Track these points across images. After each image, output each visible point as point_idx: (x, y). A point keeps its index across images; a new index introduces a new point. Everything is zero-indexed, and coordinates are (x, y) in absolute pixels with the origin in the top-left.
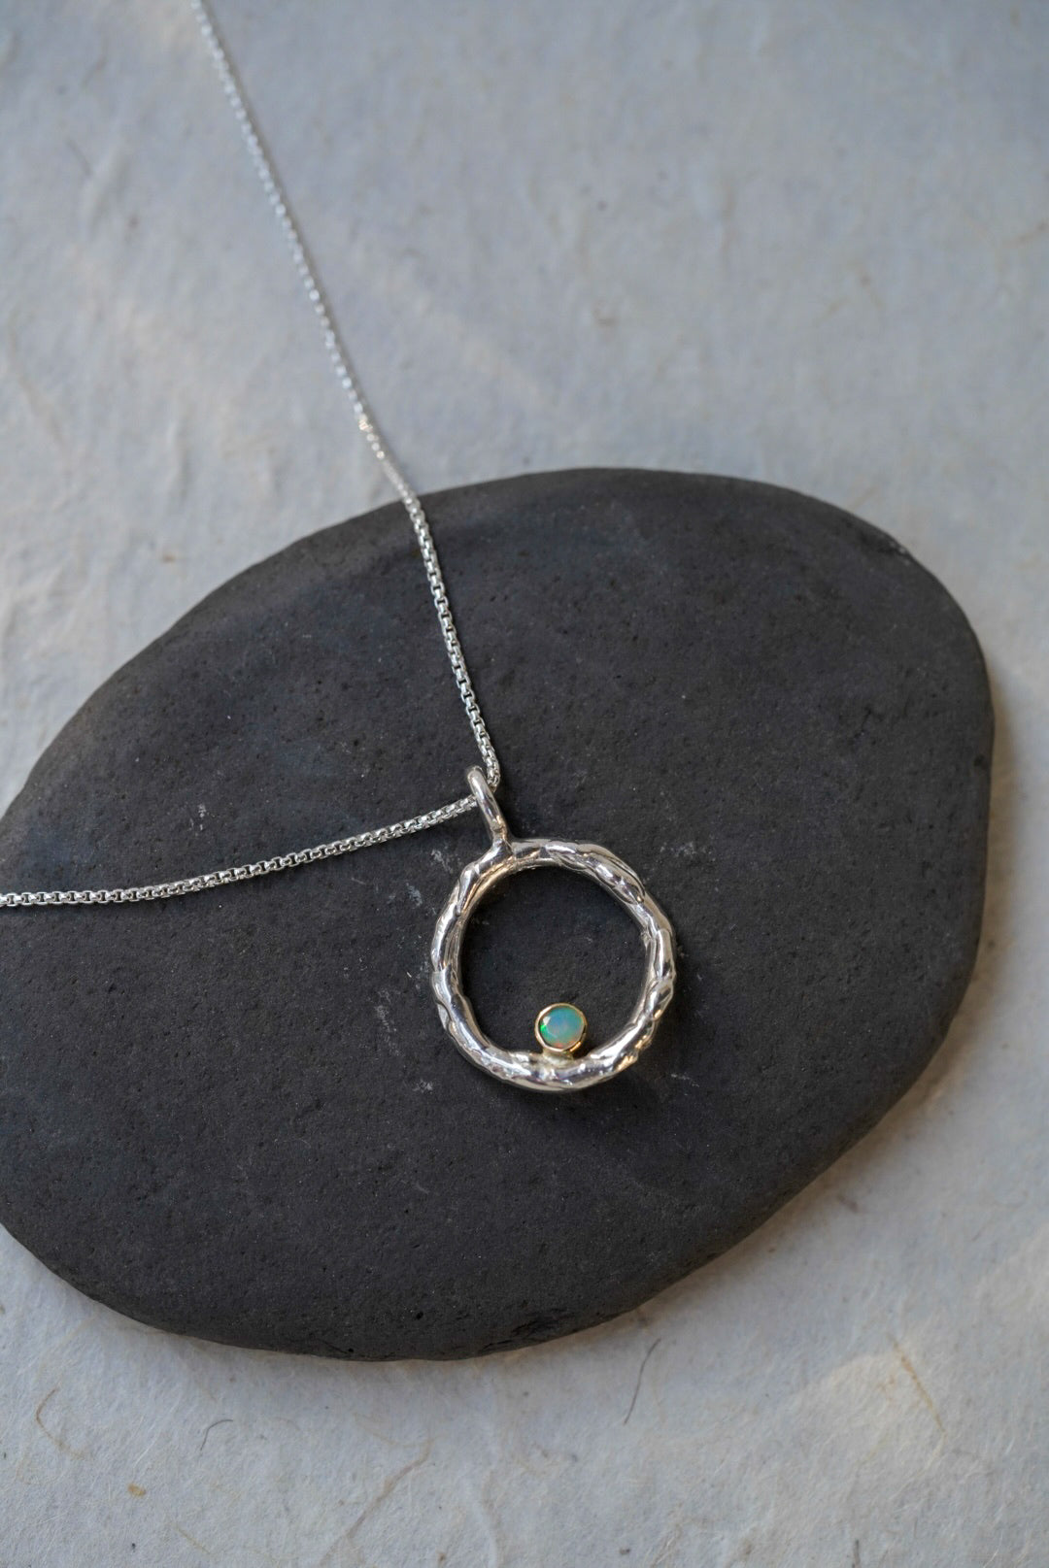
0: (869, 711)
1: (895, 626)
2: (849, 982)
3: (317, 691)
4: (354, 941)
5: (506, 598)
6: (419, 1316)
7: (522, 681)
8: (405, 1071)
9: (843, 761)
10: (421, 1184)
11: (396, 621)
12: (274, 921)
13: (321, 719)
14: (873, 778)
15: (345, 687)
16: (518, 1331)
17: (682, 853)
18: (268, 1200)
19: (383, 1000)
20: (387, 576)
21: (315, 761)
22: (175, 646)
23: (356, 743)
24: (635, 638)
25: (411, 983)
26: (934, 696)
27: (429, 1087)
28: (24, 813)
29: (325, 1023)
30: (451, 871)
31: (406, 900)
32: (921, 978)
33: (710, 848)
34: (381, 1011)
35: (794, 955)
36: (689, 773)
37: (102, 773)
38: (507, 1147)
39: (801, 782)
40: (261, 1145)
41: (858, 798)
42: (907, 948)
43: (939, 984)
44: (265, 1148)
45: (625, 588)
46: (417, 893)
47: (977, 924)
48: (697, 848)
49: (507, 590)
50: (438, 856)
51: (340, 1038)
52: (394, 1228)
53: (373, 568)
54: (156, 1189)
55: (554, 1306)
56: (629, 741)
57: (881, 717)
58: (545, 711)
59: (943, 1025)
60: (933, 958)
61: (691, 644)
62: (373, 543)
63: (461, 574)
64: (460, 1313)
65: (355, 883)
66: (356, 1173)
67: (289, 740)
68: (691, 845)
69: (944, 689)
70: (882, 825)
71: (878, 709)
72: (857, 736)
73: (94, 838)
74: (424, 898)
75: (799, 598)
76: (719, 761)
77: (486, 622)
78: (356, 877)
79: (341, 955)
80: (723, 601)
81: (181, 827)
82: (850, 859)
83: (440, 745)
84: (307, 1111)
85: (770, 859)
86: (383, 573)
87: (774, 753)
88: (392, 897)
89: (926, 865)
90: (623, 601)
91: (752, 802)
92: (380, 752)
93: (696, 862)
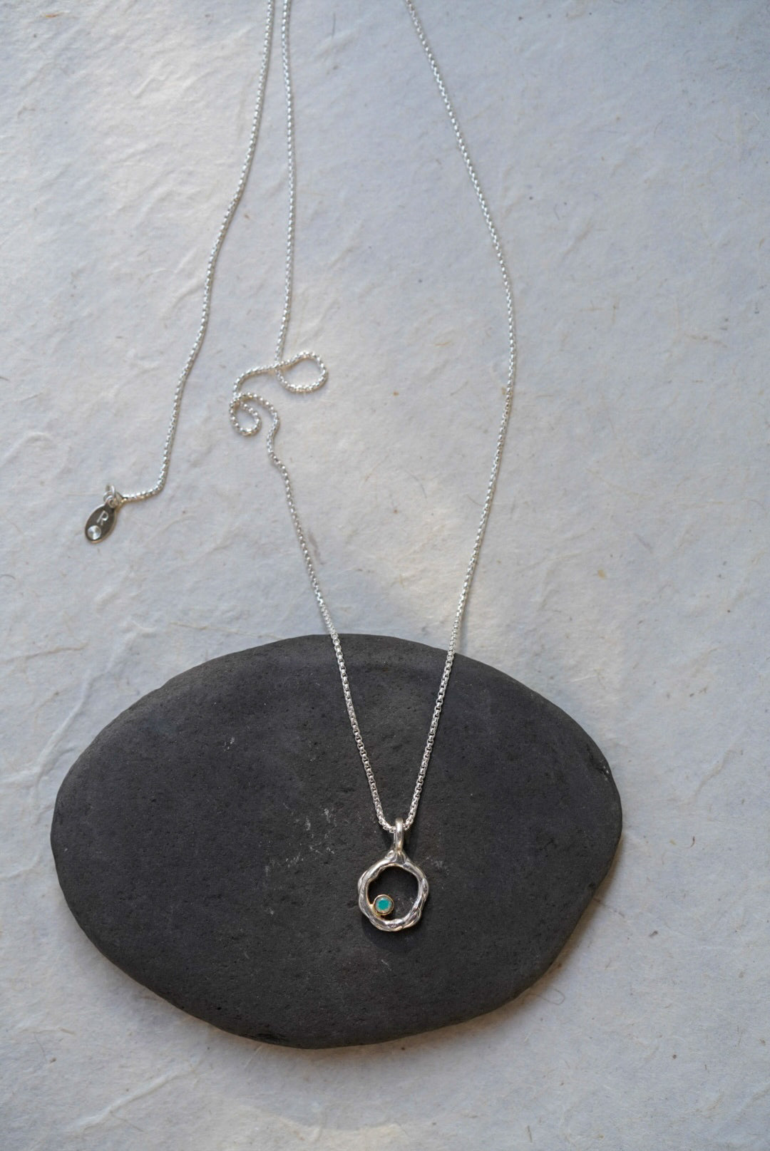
0: (552, 841)
1: (584, 808)
2: (481, 957)
3: (310, 712)
4: (271, 832)
5: (415, 711)
6: (219, 1009)
7: (403, 752)
8: (265, 900)
9: (528, 858)
10: (247, 954)
11: (361, 697)
12: (240, 805)
13: (305, 725)
14: (539, 872)
15: (323, 716)
16: (260, 1035)
17: (436, 864)
18: (177, 927)
19: (271, 864)
20: (368, 674)
21: (294, 743)
22: (258, 658)
23: (315, 744)
24: (464, 757)
25: (286, 863)
26: (585, 847)
27: (272, 913)
28: (154, 701)
29: (241, 862)
30: (329, 822)
31: (303, 825)
32: (515, 970)
33: (449, 868)
34: (267, 869)
35: (463, 933)
36: (457, 830)
37: (197, 701)
38: (293, 955)
39: (505, 858)
40: (186, 902)
41: (527, 878)
42: (515, 954)
43: (522, 976)
44: (187, 904)
45: (471, 732)
46: (309, 824)
47: (554, 957)
48: (443, 865)
49: (417, 708)
50: (327, 812)
51: (243, 872)
52: (226, 966)
53: (363, 667)
54: (130, 898)
55: (281, 1033)
56: (438, 802)
57: (556, 846)
58: (407, 771)
59: (516, 993)
60: (525, 964)
61: (487, 773)
63: (401, 689)
64: (238, 1016)
65: (284, 807)
66: (221, 934)
67: (286, 728)
68: (441, 862)
69: (592, 846)
70: (532, 895)
71: (557, 842)
72: (541, 849)
73: (179, 729)
74: (312, 828)
75: (547, 774)
76: (472, 831)
77: (400, 717)
78: (286, 803)
79: (262, 835)
80: (512, 760)
81: (220, 743)
82: (510, 903)
83: (353, 763)
84: (213, 896)
85: (473, 886)
86: (366, 672)
87: (499, 839)
88: (297, 821)
89: (543, 922)
90: (467, 738)
91: (478, 857)
92: (324, 753)
93: (440, 871)
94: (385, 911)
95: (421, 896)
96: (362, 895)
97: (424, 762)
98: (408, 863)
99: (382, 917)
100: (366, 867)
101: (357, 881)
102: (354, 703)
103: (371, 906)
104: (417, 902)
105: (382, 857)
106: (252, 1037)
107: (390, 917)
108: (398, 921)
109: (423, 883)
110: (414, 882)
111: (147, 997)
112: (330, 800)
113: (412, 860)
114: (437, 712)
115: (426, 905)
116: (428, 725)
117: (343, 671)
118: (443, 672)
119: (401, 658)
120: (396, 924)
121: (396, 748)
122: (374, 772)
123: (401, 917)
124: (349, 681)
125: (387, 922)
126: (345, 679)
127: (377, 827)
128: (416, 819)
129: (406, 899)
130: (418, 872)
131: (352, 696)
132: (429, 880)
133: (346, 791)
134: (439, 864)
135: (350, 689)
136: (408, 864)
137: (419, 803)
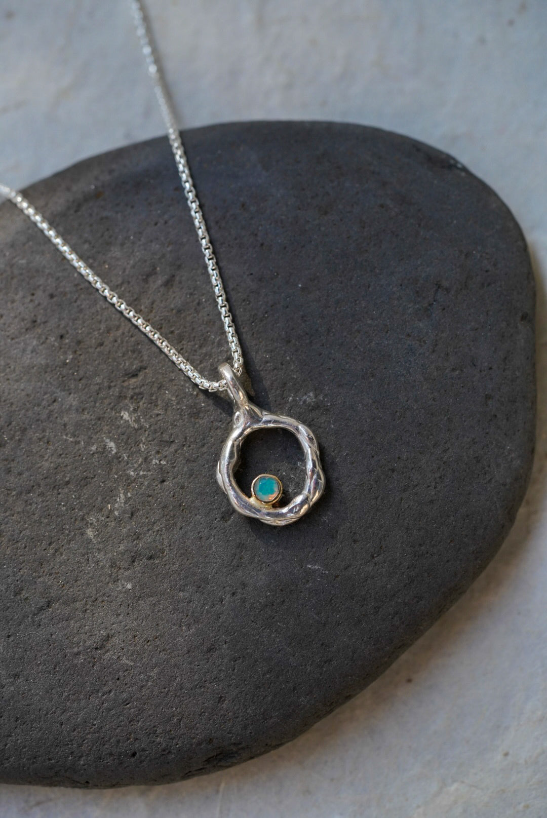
0: (439, 286)
1: (455, 222)
2: (435, 488)
3: (31, 301)
4: (68, 483)
5: (166, 222)
6: (134, 755)
7: (180, 282)
8: (110, 576)
9: (421, 325)
10: (128, 659)
11: (86, 246)
13: (35, 321)
14: (444, 335)
15: (52, 296)
16: (208, 761)
17: (305, 402)
18: (16, 676)
19: (91, 524)
20: (79, 213)
21: (32, 352)
23: (62, 337)
24: (262, 245)
25: (111, 511)
26: (487, 271)
27: (129, 586)
29: (50, 544)
30: (136, 426)
31: (104, 450)
32: (490, 481)
33: (326, 396)
34: (90, 533)
35: (393, 471)
36: (308, 341)
38: (189, 626)
39: (391, 342)
40: (9, 636)
41: (434, 351)
42: (478, 460)
43: (504, 485)
44: (12, 639)
45: (252, 209)
46: (112, 444)
48: (316, 397)
49: (166, 217)
50: (126, 416)
51: (62, 554)
52: (110, 691)
53: (69, 208)
55: (233, 741)
56: (261, 321)
57: (448, 290)
58: (199, 304)
59: (511, 515)
60: (498, 465)
61: (303, 246)
62: (68, 189)
63: (132, 207)
64: (164, 750)
65: (66, 440)
66: (79, 653)
67: (13, 339)
68: (311, 394)
69: (495, 265)
70: (454, 370)
71: (445, 284)
72: (431, 305)
74: (118, 448)
75: (382, 206)
76: (329, 331)
77: (151, 241)
78: (67, 435)
79: (59, 494)
80: (326, 213)
82: (430, 396)
83: (123, 334)
84: (41, 609)
85: (371, 401)
86: (76, 211)
87: (369, 322)
88: (94, 448)
89: (488, 397)
90: (252, 218)
91: (355, 360)
92: (79, 342)
93: (316, 407)
94: (273, 496)
95: (309, 450)
96: (231, 494)
97: (215, 279)
98: (266, 417)
99: (274, 506)
100: (217, 457)
101: (216, 482)
102: (81, 257)
103: (252, 500)
104: (310, 465)
105: (229, 430)
106: (201, 771)
107: (284, 501)
108: (299, 499)
109: (303, 434)
110: (288, 438)
111: (38, 804)
112: (121, 397)
113: (271, 411)
114: (194, 206)
115: (323, 457)
116: (193, 229)
117: (45, 226)
118: (173, 155)
119: (111, 172)
120: (299, 506)
121: (168, 283)
122: (158, 327)
123: (299, 493)
124: (59, 234)
125: (285, 510)
126: (52, 233)
127: (202, 397)
128: (244, 354)
129: (294, 468)
130: (287, 421)
131: (74, 249)
132: (309, 424)
133: (135, 375)
134: (310, 398)
135: (66, 242)
136: (268, 420)
137: (238, 332)
